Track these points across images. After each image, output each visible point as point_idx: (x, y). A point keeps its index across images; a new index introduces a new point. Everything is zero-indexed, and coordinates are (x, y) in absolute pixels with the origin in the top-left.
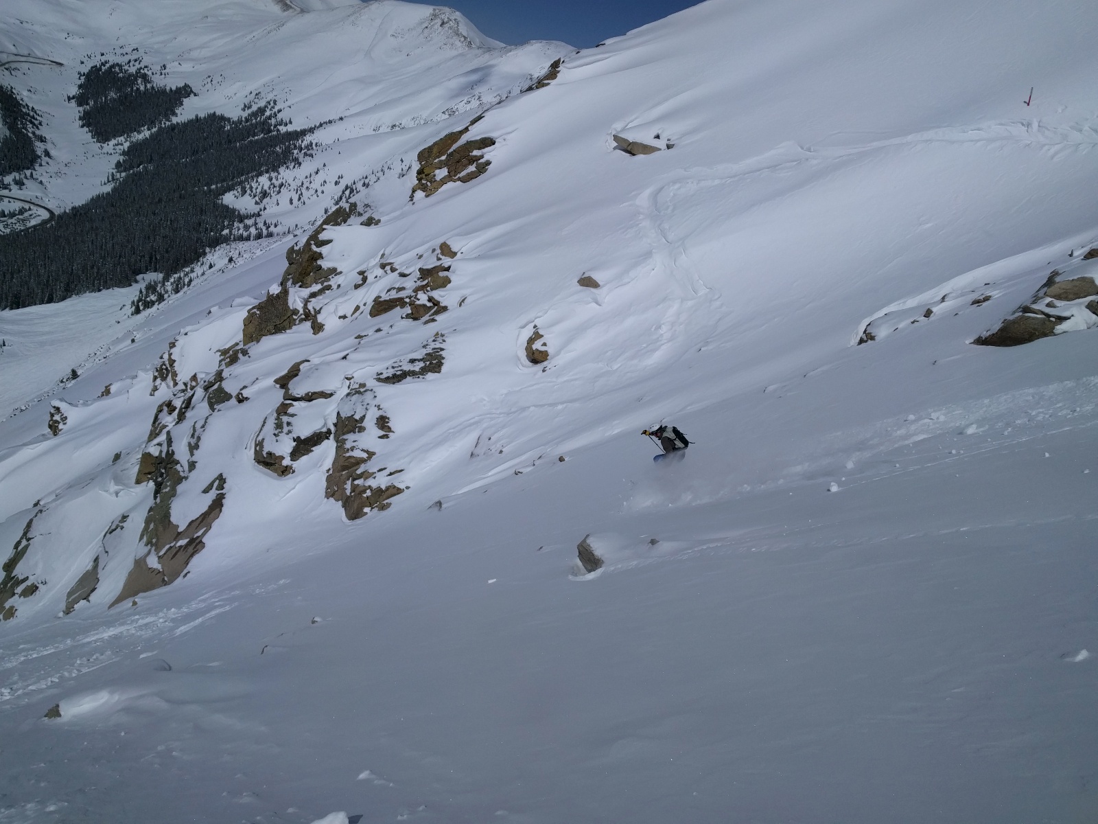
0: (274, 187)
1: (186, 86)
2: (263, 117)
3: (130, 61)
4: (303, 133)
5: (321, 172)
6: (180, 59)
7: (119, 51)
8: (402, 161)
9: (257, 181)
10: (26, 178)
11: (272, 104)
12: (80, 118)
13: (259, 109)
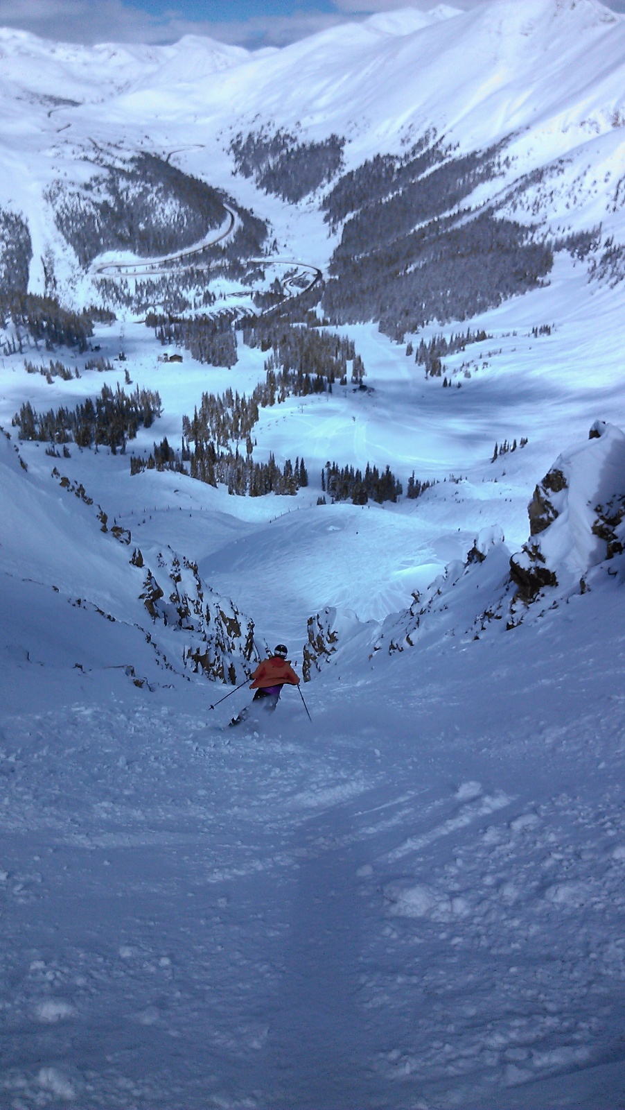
1: (333, 137)
10: (274, 244)
13: (420, 141)
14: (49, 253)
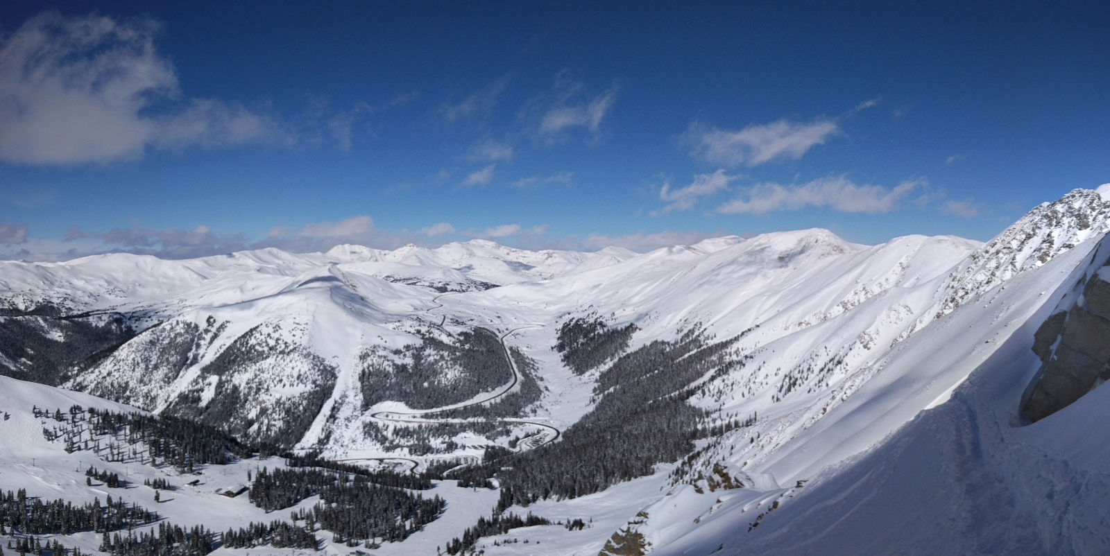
1: (632, 324)
2: (694, 336)
3: (588, 315)
4: (730, 342)
5: (763, 368)
6: (623, 305)
7: (580, 309)
10: (537, 407)
11: (698, 324)
12: (562, 361)
13: (690, 331)
14: (344, 396)
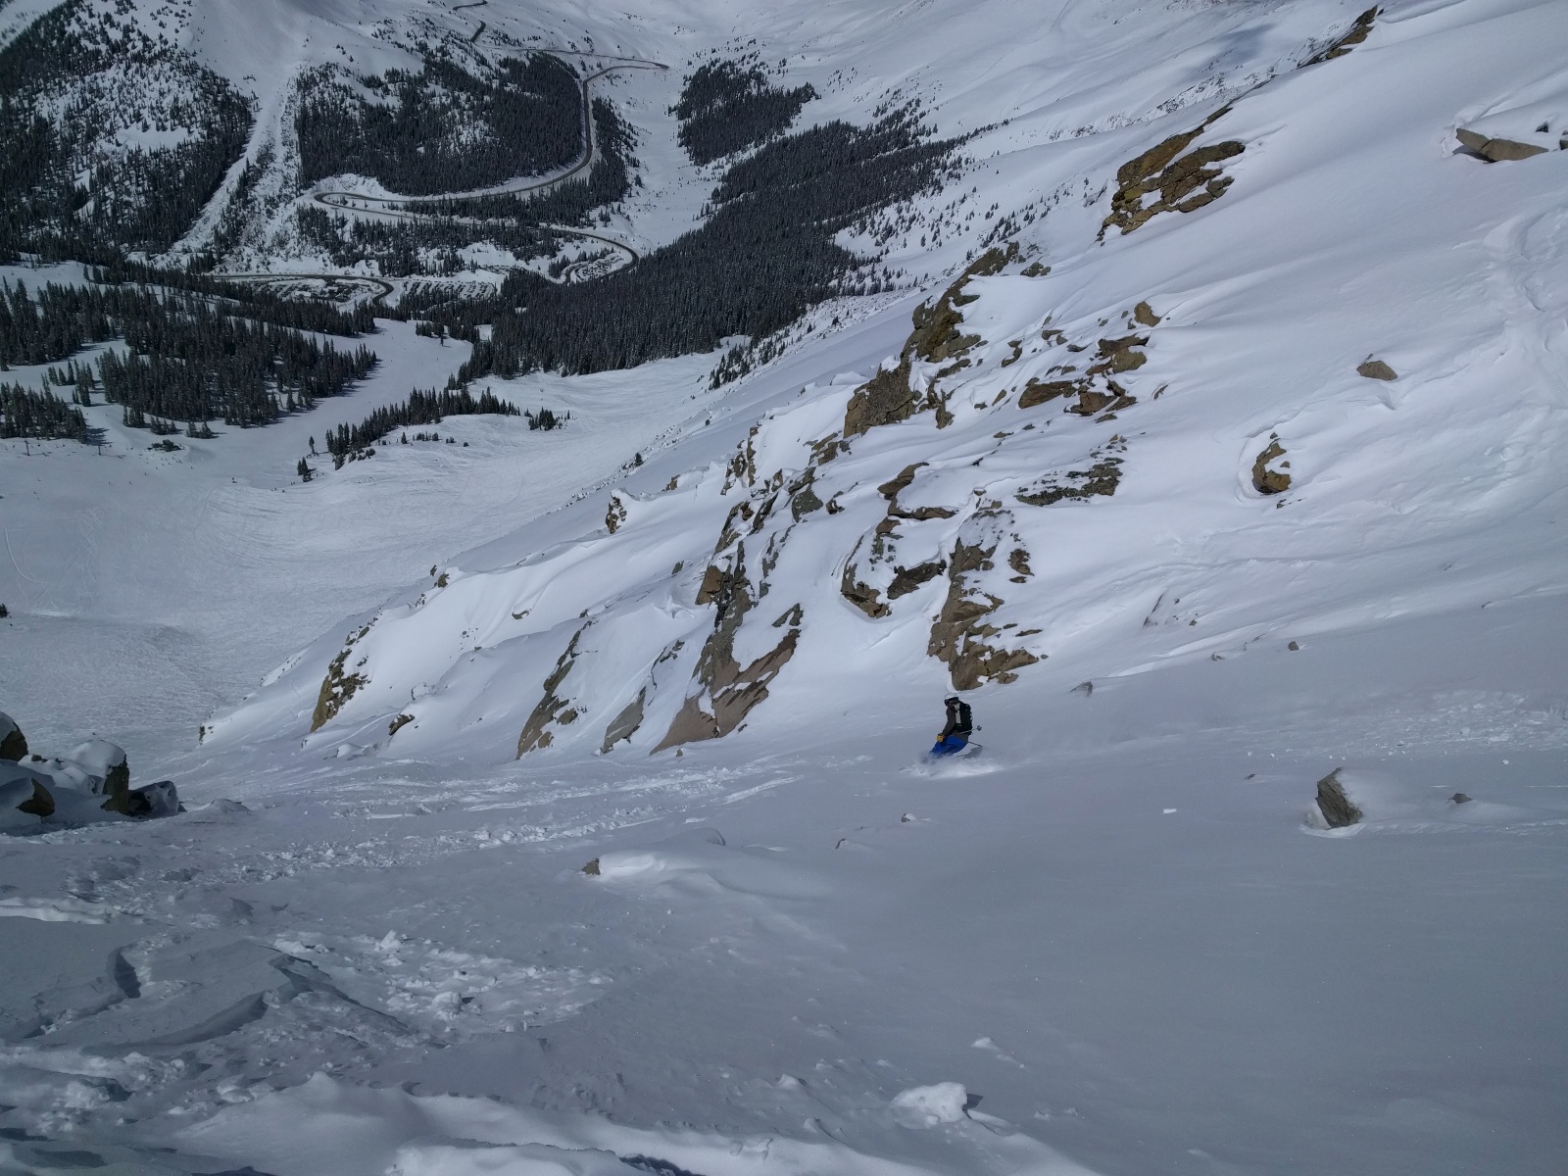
0: (903, 221)
1: (808, 86)
2: (900, 125)
3: (744, 58)
4: (951, 145)
5: (969, 200)
6: (806, 49)
7: (734, 44)
8: (1087, 182)
9: (881, 214)
10: (613, 212)
11: (914, 104)
12: (679, 136)
13: (896, 114)
14: (266, 158)
